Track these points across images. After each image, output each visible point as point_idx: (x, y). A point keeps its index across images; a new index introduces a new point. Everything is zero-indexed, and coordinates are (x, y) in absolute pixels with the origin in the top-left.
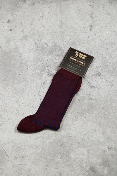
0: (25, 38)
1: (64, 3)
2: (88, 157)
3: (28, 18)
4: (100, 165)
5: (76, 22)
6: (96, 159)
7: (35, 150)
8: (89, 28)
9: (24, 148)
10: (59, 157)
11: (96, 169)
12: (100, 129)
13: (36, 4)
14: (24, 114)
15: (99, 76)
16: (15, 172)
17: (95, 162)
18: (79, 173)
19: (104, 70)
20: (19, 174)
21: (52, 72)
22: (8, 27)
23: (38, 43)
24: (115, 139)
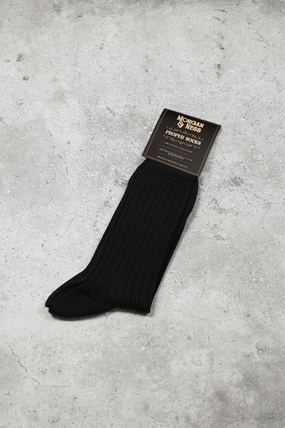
0: (60, 96)
1: (153, 13)
2: (211, 368)
3: (67, 49)
4: (239, 385)
5: (183, 58)
6: (228, 373)
7: (87, 354)
8: (214, 72)
9: (60, 349)
10: (144, 368)
11: (228, 394)
12: (239, 306)
13: (85, 16)
14: (60, 273)
15: (239, 185)
16: (41, 401)
17: (227, 381)
18: (188, 404)
19: (250, 171)
20: (50, 406)
21: (124, 176)
22: (19, 70)
23: (92, 109)
24: (274, 329)
